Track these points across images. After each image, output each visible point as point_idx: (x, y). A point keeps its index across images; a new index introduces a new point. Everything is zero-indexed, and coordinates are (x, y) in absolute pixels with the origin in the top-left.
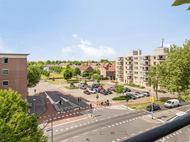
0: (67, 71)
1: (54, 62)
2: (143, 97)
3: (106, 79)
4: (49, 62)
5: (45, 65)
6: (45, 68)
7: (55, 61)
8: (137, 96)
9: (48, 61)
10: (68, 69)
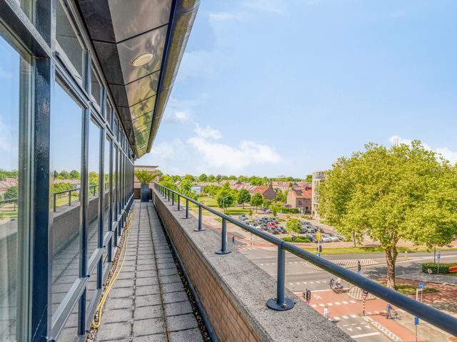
0: (224, 194)
1: (213, 178)
2: (336, 241)
3: (297, 212)
4: (204, 178)
5: (196, 183)
6: (193, 189)
7: (216, 176)
8: (324, 239)
9: (203, 175)
10: (226, 191)
